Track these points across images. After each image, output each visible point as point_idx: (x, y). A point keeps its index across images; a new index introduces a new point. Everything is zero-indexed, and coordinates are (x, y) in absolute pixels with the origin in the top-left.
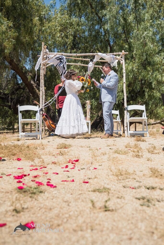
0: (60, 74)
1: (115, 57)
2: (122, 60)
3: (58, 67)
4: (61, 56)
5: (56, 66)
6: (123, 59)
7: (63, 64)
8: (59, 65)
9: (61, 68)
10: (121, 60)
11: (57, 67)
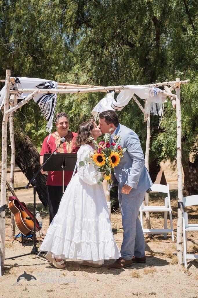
0: (47, 118)
1: (161, 91)
2: (175, 99)
3: (41, 105)
4: (49, 82)
5: (38, 102)
6: (176, 96)
7: (52, 98)
8: (44, 100)
9: (47, 107)
10: (172, 98)
11: (39, 104)
